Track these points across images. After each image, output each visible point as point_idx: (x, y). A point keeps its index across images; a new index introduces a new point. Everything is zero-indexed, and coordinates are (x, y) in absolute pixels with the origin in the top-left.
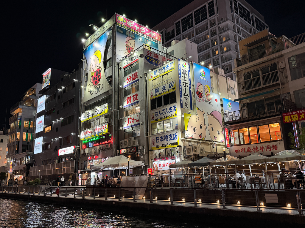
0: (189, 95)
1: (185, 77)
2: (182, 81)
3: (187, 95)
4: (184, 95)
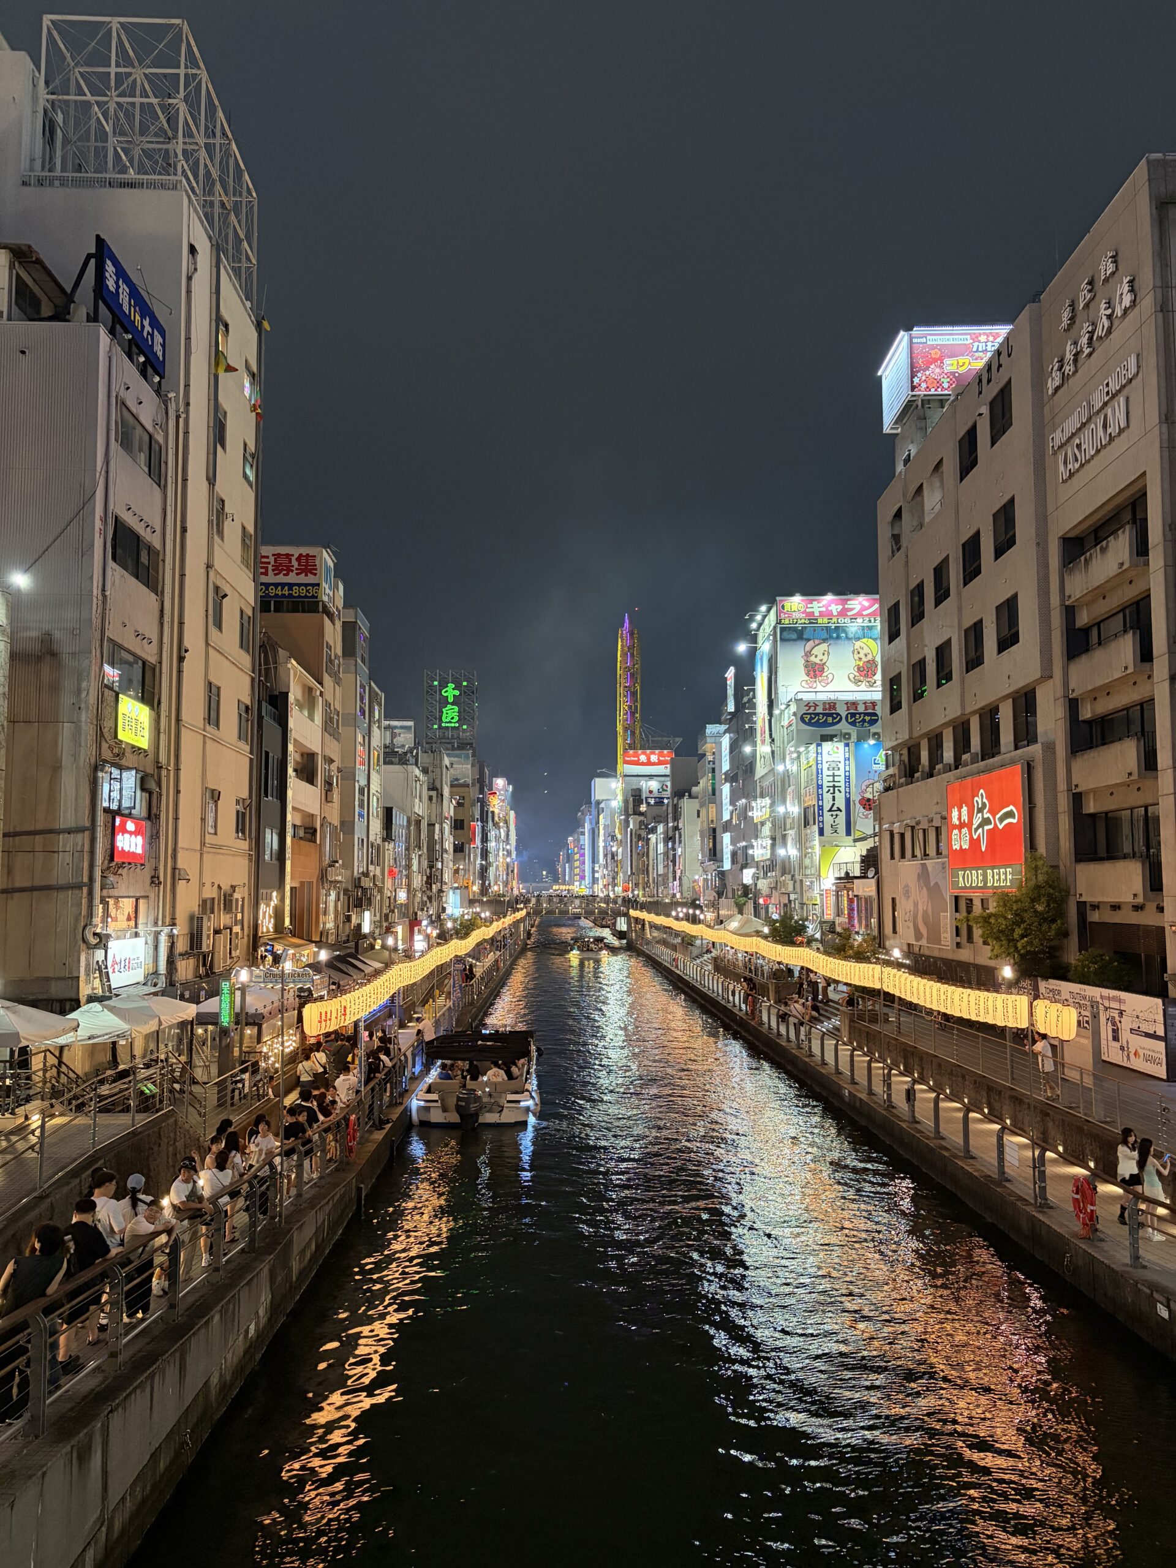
0: (843, 808)
1: (834, 776)
2: (825, 784)
3: (839, 810)
4: (830, 810)
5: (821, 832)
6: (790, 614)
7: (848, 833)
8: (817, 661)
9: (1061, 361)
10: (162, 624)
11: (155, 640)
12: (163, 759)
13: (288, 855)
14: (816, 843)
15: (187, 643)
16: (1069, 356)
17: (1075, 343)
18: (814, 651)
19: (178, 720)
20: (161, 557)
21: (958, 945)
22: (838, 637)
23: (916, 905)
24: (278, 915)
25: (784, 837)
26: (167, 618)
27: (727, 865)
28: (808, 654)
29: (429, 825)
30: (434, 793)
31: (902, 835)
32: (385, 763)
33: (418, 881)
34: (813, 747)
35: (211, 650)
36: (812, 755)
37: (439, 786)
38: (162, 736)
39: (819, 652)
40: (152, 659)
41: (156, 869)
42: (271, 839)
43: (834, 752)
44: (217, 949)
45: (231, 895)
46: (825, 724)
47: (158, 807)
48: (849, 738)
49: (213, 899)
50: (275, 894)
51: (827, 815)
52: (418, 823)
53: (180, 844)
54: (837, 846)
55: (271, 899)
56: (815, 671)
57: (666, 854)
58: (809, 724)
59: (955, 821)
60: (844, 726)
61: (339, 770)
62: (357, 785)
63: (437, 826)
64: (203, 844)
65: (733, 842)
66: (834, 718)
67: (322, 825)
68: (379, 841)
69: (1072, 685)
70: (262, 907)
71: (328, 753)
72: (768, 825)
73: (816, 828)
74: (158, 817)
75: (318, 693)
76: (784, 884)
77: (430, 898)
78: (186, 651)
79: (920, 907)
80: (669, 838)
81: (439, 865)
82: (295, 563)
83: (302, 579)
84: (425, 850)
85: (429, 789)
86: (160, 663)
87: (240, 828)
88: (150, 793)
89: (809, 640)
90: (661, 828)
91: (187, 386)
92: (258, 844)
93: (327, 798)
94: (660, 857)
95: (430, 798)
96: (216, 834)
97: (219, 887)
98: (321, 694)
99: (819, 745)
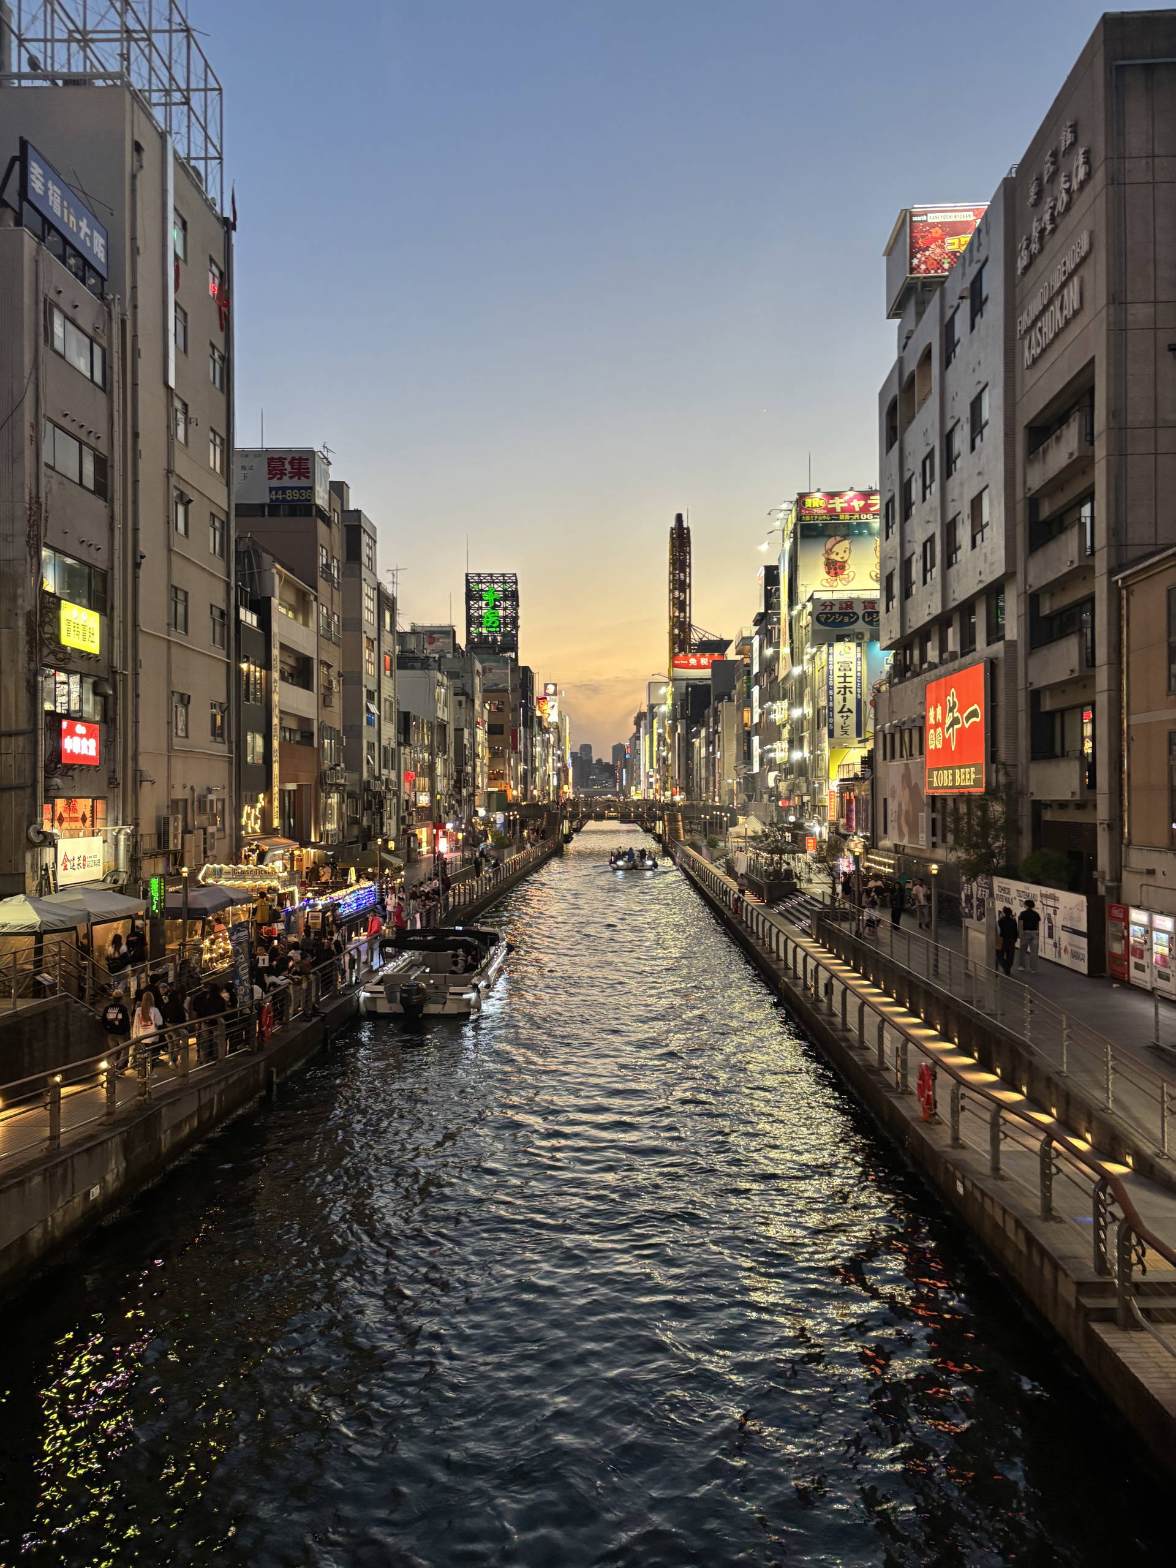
0: (854, 709)
1: (845, 677)
2: (836, 685)
3: (850, 711)
4: (841, 712)
5: (831, 734)
6: (811, 509)
7: (859, 734)
8: (838, 558)
9: (1029, 239)
10: (112, 529)
11: (104, 546)
12: (117, 662)
13: (276, 757)
14: (826, 745)
15: (142, 548)
16: (1035, 234)
17: (1040, 220)
18: (835, 549)
19: (135, 625)
20: (109, 463)
21: (934, 845)
22: (861, 534)
23: (900, 805)
24: (266, 815)
25: (801, 739)
26: (118, 525)
27: (756, 769)
28: (829, 551)
29: (456, 730)
30: (463, 698)
31: (893, 736)
32: (399, 668)
33: (441, 785)
34: (825, 648)
35: (174, 557)
36: (824, 656)
37: (468, 690)
38: (116, 642)
39: (841, 550)
40: (103, 565)
41: (114, 771)
42: (256, 743)
43: (845, 652)
44: (187, 848)
45: (205, 797)
46: (842, 624)
47: (115, 711)
48: (862, 638)
49: (186, 800)
50: (261, 796)
51: (837, 717)
52: (443, 727)
53: (141, 749)
54: (846, 747)
55: (257, 801)
56: (835, 568)
57: (707, 757)
58: (825, 624)
59: (932, 721)
60: (860, 626)
61: (340, 675)
62: (364, 690)
63: (466, 732)
64: (170, 748)
65: (761, 746)
66: (851, 618)
67: (319, 729)
68: (393, 745)
69: (1031, 580)
70: (247, 809)
71: (324, 658)
72: (788, 727)
73: (825, 731)
74: (114, 720)
75: (312, 598)
76: (799, 787)
77: (459, 802)
78: (142, 557)
79: (903, 807)
80: (709, 742)
81: (469, 769)
82: (288, 467)
83: (295, 482)
84: (452, 754)
85: (456, 694)
86: (112, 569)
87: (217, 732)
88: (105, 697)
89: (830, 536)
90: (703, 733)
91: (134, 288)
92: (240, 747)
93: (325, 701)
94: (703, 761)
95: (460, 703)
96: (187, 737)
97: (192, 788)
98: (316, 599)
99: (830, 645)
